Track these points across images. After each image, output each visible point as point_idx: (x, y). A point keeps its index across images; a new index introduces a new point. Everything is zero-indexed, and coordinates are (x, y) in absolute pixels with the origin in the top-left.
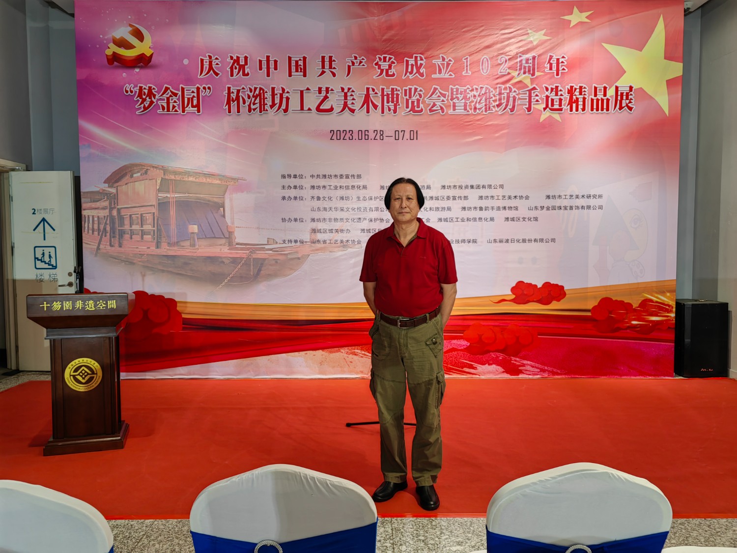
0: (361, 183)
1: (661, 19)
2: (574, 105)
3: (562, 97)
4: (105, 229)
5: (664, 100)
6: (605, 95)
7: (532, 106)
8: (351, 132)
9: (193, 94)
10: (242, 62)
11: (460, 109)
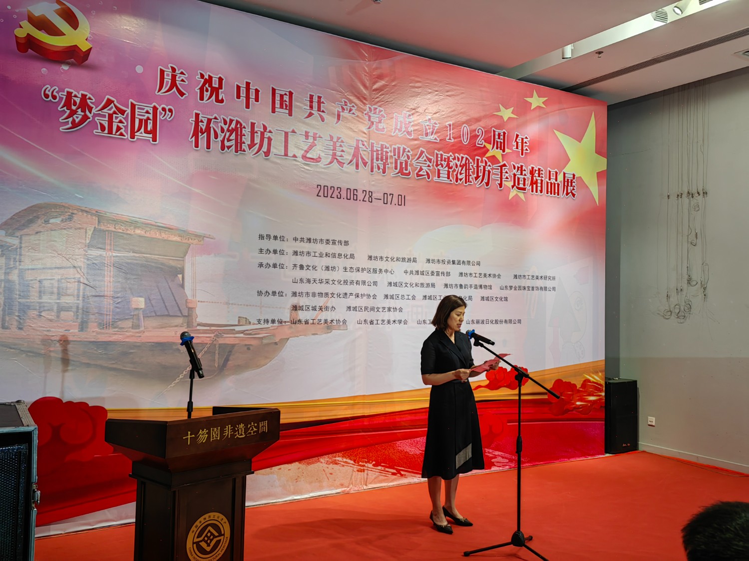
0: (347, 250)
1: (593, 115)
2: (535, 186)
3: (525, 177)
5: (595, 189)
6: (556, 180)
7: (503, 182)
8: (339, 189)
9: (147, 115)
10: (215, 84)
11: (444, 178)
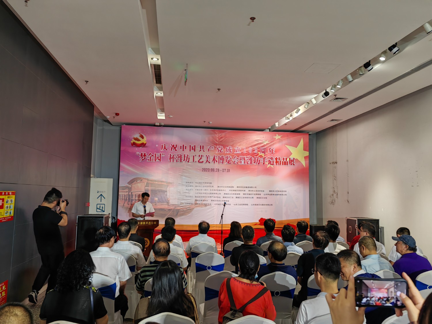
0: (212, 185)
1: (302, 138)
2: (277, 163)
4: (126, 199)
5: (304, 163)
6: (286, 160)
11: (243, 163)
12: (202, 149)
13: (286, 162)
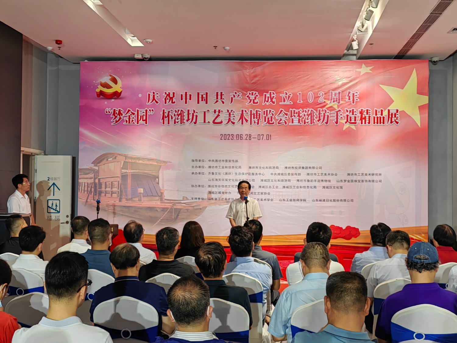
0: (238, 164)
1: (415, 70)
2: (364, 120)
3: (356, 116)
4: (91, 190)
5: (417, 118)
6: (382, 114)
7: (339, 121)
8: (232, 135)
9: (143, 114)
10: (171, 96)
11: (296, 122)
12: (219, 100)
13: (382, 119)
